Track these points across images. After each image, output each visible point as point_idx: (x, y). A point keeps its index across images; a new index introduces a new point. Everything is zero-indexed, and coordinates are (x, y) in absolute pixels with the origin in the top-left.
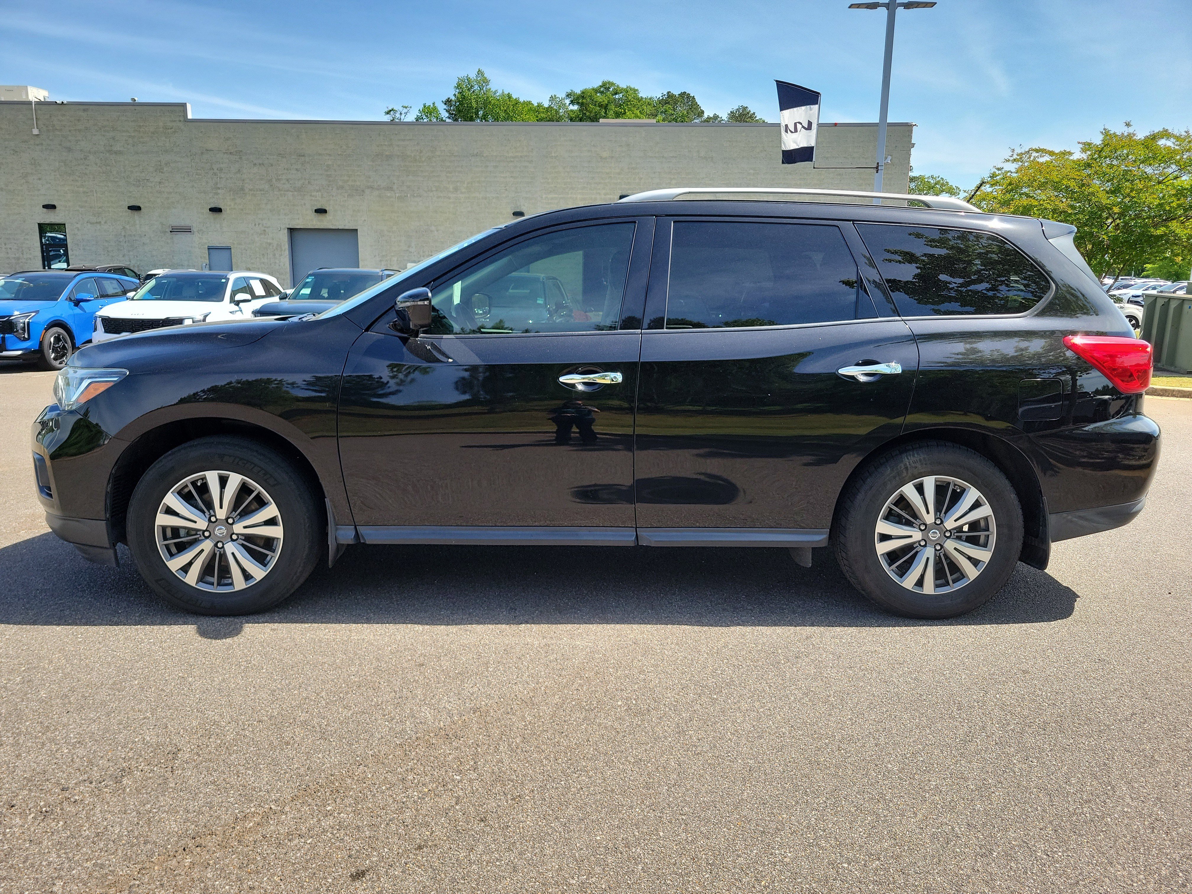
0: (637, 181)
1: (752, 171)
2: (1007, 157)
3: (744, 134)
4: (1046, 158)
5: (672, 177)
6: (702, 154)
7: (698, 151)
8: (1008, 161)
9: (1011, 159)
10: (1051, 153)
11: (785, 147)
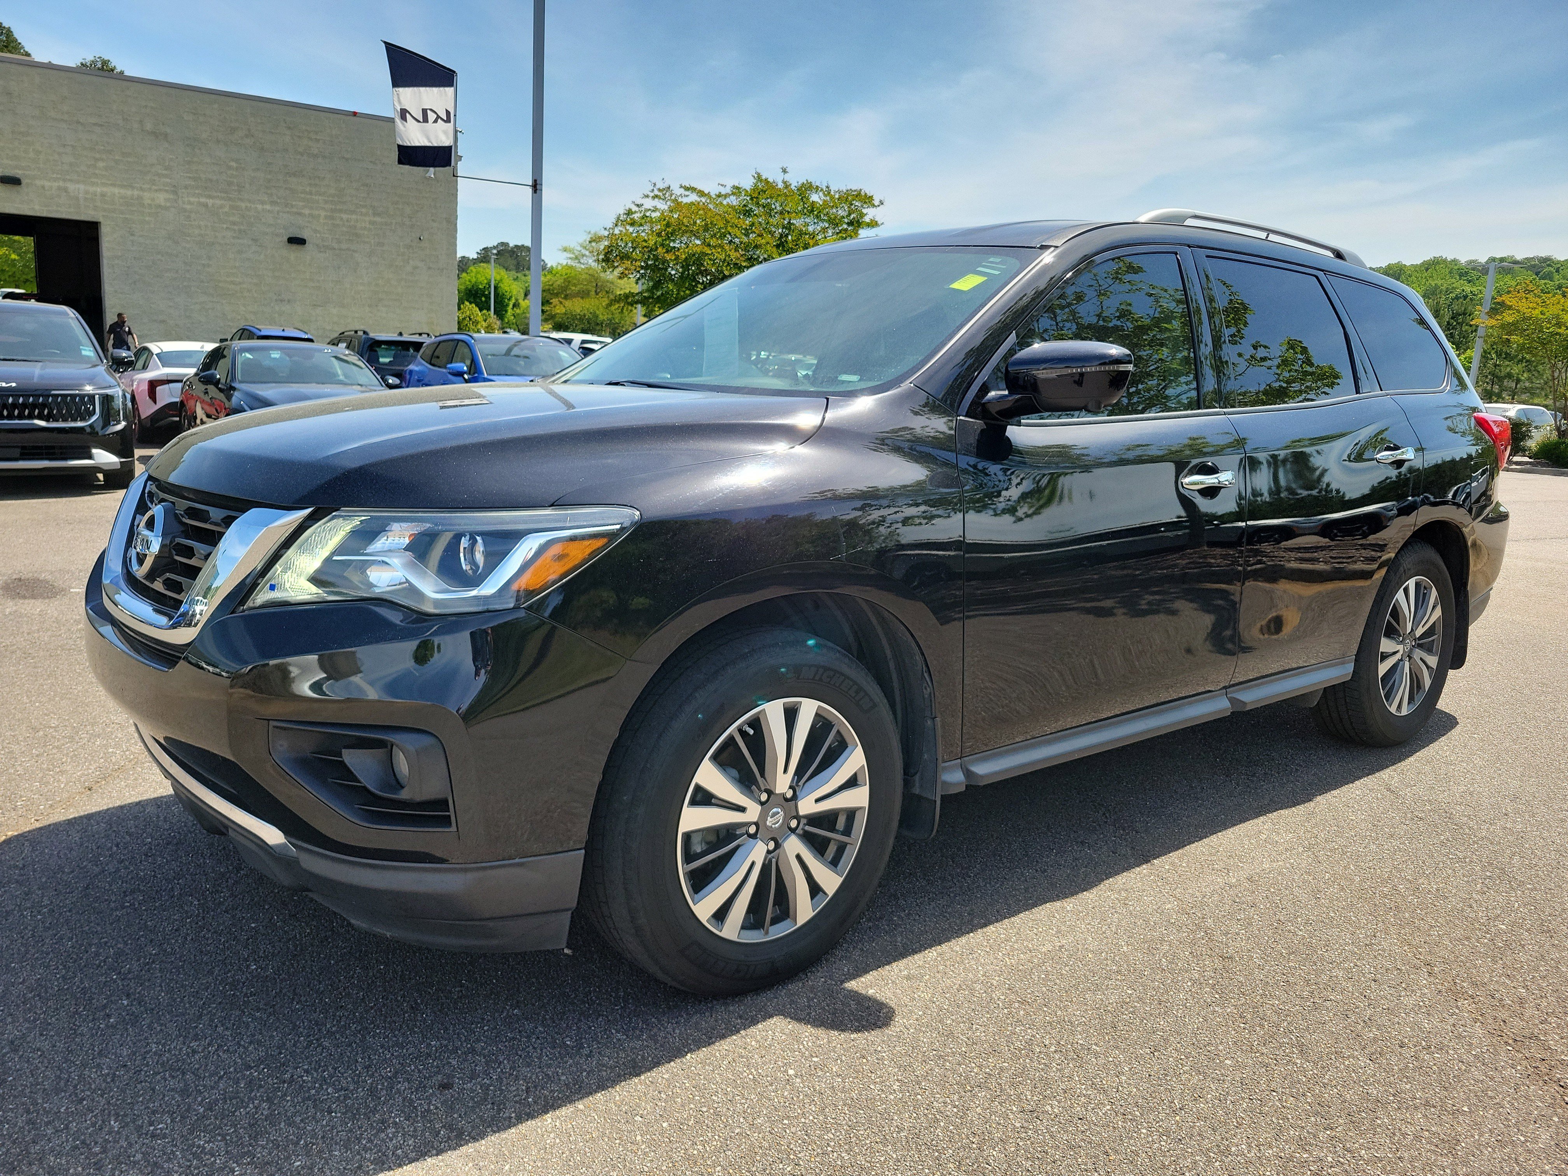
0: (32, 155)
1: (233, 164)
2: (647, 192)
3: (216, 106)
4: (693, 198)
5: (98, 156)
6: (149, 126)
7: (141, 122)
8: (647, 196)
9: (652, 194)
10: (701, 193)
11: (402, 140)
